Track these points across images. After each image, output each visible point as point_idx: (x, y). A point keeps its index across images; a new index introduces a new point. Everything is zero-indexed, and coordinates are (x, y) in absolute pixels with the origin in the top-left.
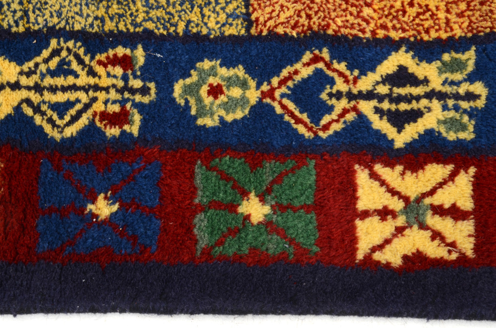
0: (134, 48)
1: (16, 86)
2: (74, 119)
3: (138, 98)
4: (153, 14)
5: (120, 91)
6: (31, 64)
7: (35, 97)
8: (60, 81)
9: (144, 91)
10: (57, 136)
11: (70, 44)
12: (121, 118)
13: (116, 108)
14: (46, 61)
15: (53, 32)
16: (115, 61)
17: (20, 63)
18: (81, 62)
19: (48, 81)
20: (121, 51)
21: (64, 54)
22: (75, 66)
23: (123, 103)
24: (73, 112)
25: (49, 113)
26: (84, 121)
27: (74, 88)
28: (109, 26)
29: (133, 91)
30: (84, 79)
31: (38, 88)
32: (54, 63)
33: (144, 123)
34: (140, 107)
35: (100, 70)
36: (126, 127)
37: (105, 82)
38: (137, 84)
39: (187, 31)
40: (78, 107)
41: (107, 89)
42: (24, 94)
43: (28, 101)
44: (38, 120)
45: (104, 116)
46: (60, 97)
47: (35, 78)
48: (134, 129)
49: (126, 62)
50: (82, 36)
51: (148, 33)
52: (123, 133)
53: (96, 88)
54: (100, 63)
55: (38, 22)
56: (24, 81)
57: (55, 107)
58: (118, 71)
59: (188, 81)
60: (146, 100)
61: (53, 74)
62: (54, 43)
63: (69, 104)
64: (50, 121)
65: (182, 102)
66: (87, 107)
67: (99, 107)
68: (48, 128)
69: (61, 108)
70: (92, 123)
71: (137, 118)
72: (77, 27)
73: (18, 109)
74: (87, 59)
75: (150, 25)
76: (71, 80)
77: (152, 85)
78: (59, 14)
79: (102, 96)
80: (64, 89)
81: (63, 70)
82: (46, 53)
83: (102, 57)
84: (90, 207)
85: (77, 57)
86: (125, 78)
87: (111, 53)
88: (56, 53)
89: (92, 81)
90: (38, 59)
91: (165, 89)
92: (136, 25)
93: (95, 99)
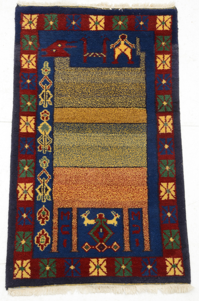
0: (51, 150)
1: (45, 134)
2: (40, 142)
3: (44, 151)
4: (57, 153)
5: (44, 148)
6: (49, 136)
7: (43, 137)
8: (46, 140)
9: (45, 152)
10: (37, 140)
11: (52, 142)
12: (40, 148)
13: (42, 148)
14: (49, 138)
15: (53, 139)
16: (49, 148)
17: (49, 135)
18: (49, 143)
19: (46, 139)
20: (51, 149)
21: (50, 141)
22: (48, 142)
23: (43, 149)
24: (41, 142)
25: (41, 139)
26: (40, 143)
27: (45, 142)
28: (55, 147)
29: (45, 150)
30: (46, 143)
31: (45, 137)
32: (49, 139)
33: (40, 152)
34: (42, 151)
35: (48, 146)
36: (39, 149)
37: (46, 146)
38: (46, 151)
39: (54, 158)
40: (42, 143)
41: (45, 147)
42: (44, 135)
43: (43, 136)
44: (40, 137)
45: (41, 146)
46: (43, 140)
47: (46, 137)
48: (39, 151)
49: (49, 149)
50: (53, 143)
51: (54, 153)
52: (38, 149)
53: (45, 145)
54: (49, 146)
55: (55, 137)
56: (46, 135)
57: (42, 139)
58: (48, 148)
59: (46, 158)
60: (43, 152)
61: (47, 139)
62: (52, 139)
63: (42, 141)
64: (40, 139)
65: (43, 157)
66: (42, 144)
67: (42, 145)
68: (39, 139)
69: (42, 140)
70: (40, 145)
71: (40, 151)
72: (54, 143)
73: (42, 135)
74: (49, 144)
75: (55, 153)
76: (46, 142)
77: (45, 153)
78: (56, 140)
79: (44, 146)
80: (45, 141)
81: (48, 141)
82: (50, 138)
83: (50, 146)
84: (27, 145)
85: (50, 142)
86: (46, 149)
87: (50, 147)
88: (50, 140)
89: (46, 145)
90: (49, 137)
91: (45, 155)
92: (55, 151)
93: (43, 145)
